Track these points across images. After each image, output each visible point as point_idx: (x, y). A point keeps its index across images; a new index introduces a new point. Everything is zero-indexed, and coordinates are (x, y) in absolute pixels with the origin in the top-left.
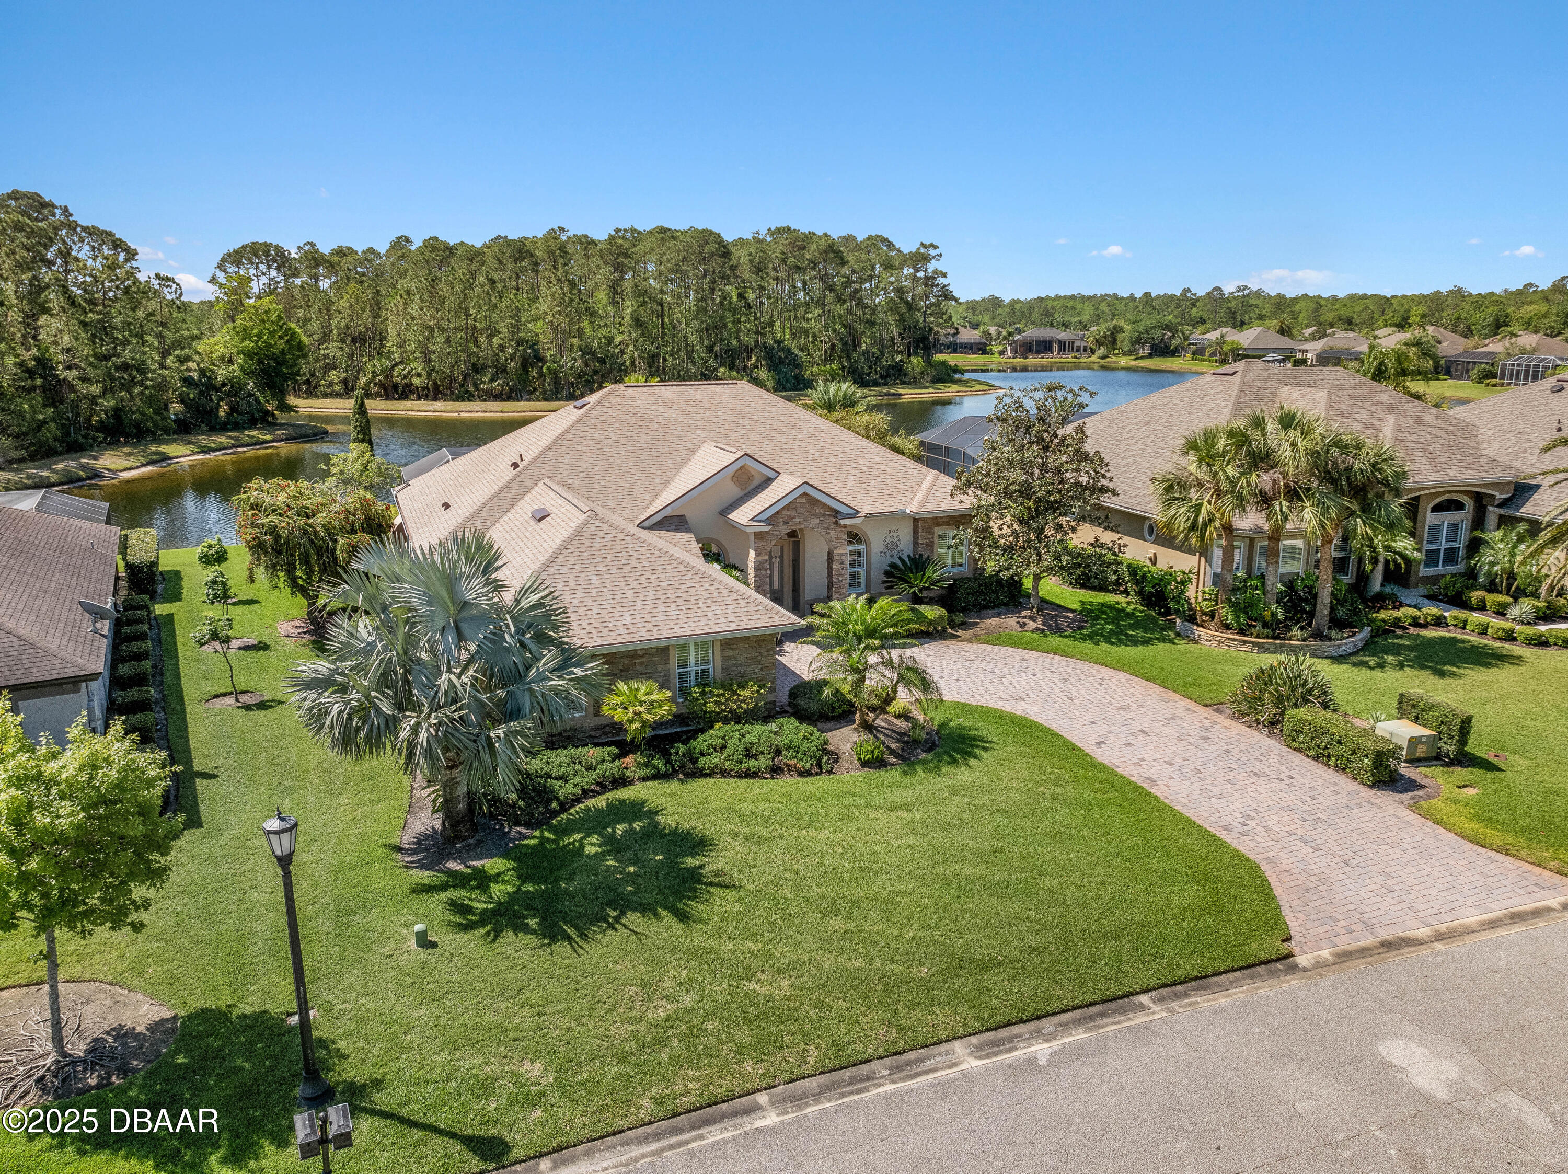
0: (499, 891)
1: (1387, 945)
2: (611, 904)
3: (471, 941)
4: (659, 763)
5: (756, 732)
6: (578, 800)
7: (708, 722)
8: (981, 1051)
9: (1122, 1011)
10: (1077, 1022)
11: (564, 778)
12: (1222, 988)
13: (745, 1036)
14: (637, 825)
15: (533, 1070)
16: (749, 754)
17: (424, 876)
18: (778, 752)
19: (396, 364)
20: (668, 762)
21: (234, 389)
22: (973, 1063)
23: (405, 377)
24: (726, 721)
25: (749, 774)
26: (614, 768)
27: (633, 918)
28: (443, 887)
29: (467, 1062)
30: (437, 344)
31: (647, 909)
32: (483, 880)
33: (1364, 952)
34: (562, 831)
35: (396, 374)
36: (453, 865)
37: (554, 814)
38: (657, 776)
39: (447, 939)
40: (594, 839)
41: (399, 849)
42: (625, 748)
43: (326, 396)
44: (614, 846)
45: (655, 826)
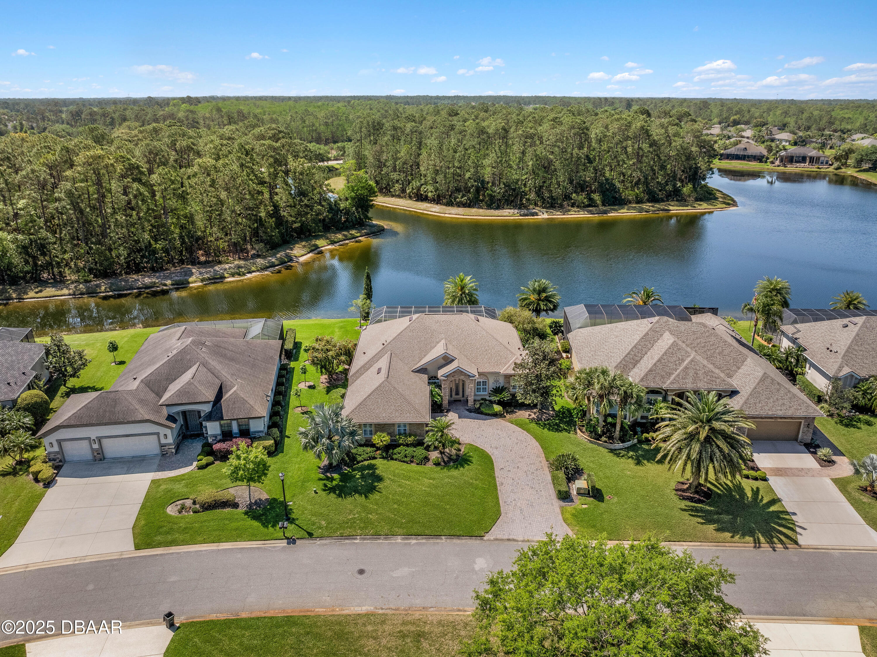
0: (334, 483)
1: (509, 540)
2: (355, 491)
3: (324, 493)
4: (384, 454)
5: (410, 450)
6: (362, 461)
7: (399, 445)
8: (403, 539)
9: (437, 539)
10: (426, 538)
11: (360, 455)
12: (462, 539)
13: (362, 525)
14: (370, 472)
15: (323, 523)
16: (406, 457)
17: (322, 476)
18: (413, 457)
19: (422, 185)
20: (387, 454)
21: (347, 212)
22: (400, 541)
23: (425, 192)
24: (404, 445)
25: (404, 462)
26: (372, 454)
27: (357, 495)
28: (324, 480)
29: (314, 518)
30: (440, 178)
31: (360, 494)
32: (332, 479)
33: (502, 540)
34: (354, 470)
35: (422, 189)
36: (329, 475)
37: (355, 464)
38: (383, 458)
39: (320, 492)
40: (360, 473)
41: (319, 468)
42: (378, 449)
43: (393, 196)
44: (363, 477)
45: (374, 472)
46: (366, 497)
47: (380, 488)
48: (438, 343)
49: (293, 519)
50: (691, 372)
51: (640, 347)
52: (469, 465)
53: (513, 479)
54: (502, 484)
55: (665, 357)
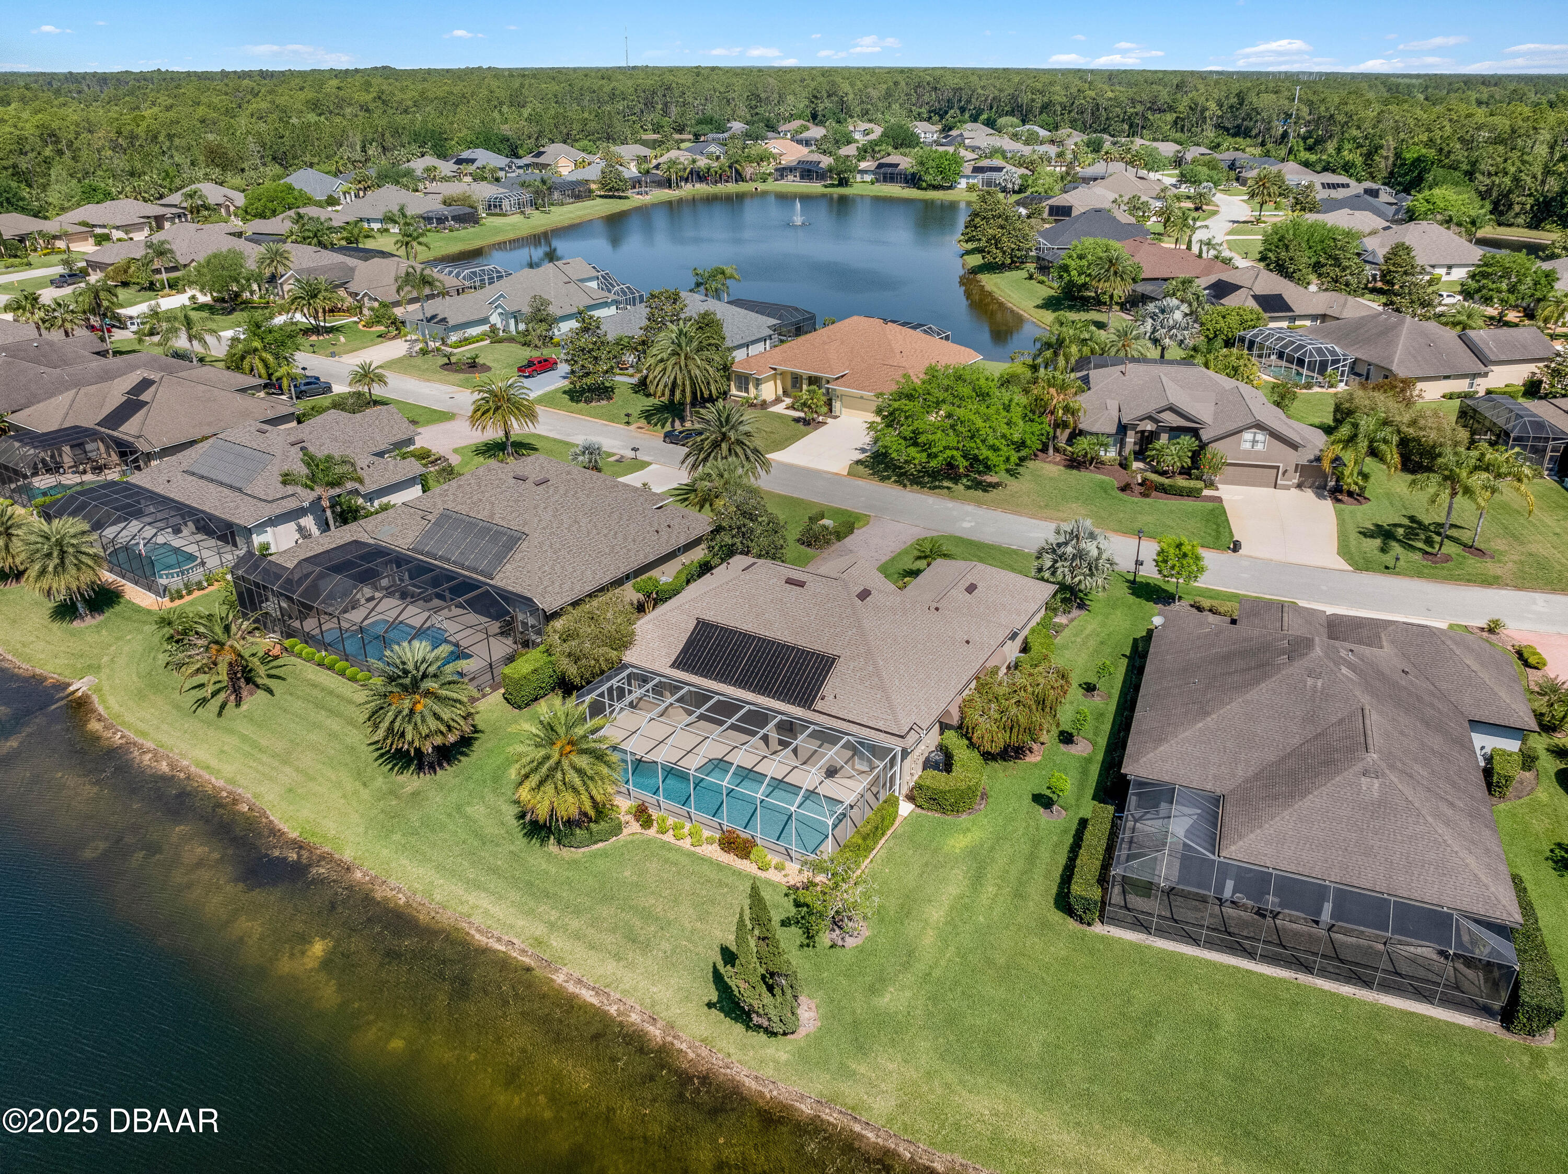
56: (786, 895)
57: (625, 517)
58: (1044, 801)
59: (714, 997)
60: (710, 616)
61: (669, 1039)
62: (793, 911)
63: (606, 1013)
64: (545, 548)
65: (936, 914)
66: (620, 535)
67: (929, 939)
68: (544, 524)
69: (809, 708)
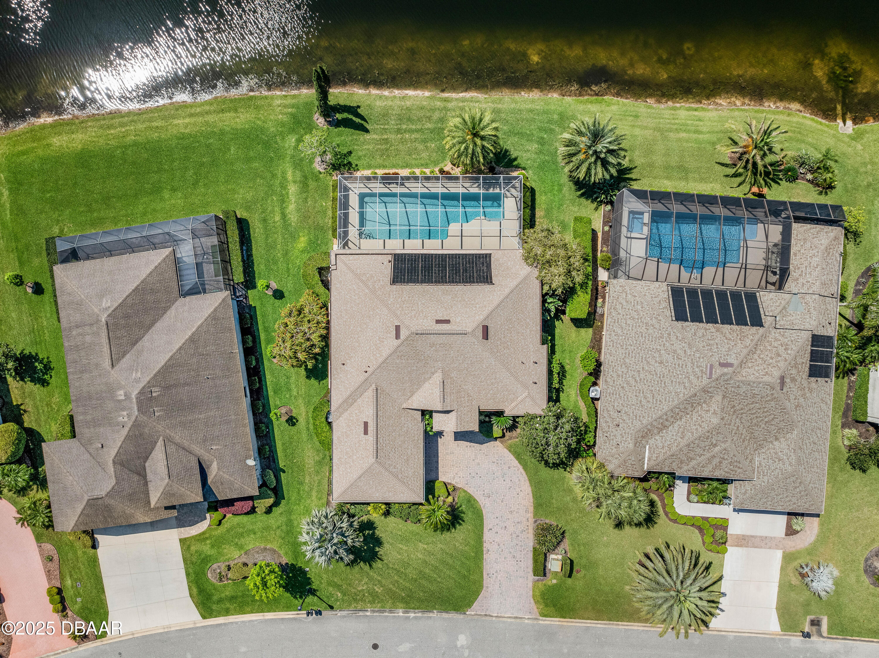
8: (404, 612)
10: (421, 612)
14: (370, 532)
15: (339, 594)
22: (401, 614)
27: (362, 563)
29: (331, 589)
45: (374, 533)
46: (370, 566)
47: (381, 555)
48: (433, 374)
49: (315, 590)
50: (716, 461)
51: (677, 410)
52: (460, 524)
53: (499, 545)
54: (488, 550)
55: (696, 442)
56: (357, 165)
57: (644, 402)
58: (279, 295)
59: (359, 110)
60: (486, 287)
61: (368, 92)
62: (350, 159)
63: (398, 89)
64: (654, 321)
65: (293, 189)
66: (633, 382)
67: (289, 176)
68: (673, 338)
69: (395, 255)
